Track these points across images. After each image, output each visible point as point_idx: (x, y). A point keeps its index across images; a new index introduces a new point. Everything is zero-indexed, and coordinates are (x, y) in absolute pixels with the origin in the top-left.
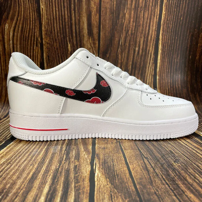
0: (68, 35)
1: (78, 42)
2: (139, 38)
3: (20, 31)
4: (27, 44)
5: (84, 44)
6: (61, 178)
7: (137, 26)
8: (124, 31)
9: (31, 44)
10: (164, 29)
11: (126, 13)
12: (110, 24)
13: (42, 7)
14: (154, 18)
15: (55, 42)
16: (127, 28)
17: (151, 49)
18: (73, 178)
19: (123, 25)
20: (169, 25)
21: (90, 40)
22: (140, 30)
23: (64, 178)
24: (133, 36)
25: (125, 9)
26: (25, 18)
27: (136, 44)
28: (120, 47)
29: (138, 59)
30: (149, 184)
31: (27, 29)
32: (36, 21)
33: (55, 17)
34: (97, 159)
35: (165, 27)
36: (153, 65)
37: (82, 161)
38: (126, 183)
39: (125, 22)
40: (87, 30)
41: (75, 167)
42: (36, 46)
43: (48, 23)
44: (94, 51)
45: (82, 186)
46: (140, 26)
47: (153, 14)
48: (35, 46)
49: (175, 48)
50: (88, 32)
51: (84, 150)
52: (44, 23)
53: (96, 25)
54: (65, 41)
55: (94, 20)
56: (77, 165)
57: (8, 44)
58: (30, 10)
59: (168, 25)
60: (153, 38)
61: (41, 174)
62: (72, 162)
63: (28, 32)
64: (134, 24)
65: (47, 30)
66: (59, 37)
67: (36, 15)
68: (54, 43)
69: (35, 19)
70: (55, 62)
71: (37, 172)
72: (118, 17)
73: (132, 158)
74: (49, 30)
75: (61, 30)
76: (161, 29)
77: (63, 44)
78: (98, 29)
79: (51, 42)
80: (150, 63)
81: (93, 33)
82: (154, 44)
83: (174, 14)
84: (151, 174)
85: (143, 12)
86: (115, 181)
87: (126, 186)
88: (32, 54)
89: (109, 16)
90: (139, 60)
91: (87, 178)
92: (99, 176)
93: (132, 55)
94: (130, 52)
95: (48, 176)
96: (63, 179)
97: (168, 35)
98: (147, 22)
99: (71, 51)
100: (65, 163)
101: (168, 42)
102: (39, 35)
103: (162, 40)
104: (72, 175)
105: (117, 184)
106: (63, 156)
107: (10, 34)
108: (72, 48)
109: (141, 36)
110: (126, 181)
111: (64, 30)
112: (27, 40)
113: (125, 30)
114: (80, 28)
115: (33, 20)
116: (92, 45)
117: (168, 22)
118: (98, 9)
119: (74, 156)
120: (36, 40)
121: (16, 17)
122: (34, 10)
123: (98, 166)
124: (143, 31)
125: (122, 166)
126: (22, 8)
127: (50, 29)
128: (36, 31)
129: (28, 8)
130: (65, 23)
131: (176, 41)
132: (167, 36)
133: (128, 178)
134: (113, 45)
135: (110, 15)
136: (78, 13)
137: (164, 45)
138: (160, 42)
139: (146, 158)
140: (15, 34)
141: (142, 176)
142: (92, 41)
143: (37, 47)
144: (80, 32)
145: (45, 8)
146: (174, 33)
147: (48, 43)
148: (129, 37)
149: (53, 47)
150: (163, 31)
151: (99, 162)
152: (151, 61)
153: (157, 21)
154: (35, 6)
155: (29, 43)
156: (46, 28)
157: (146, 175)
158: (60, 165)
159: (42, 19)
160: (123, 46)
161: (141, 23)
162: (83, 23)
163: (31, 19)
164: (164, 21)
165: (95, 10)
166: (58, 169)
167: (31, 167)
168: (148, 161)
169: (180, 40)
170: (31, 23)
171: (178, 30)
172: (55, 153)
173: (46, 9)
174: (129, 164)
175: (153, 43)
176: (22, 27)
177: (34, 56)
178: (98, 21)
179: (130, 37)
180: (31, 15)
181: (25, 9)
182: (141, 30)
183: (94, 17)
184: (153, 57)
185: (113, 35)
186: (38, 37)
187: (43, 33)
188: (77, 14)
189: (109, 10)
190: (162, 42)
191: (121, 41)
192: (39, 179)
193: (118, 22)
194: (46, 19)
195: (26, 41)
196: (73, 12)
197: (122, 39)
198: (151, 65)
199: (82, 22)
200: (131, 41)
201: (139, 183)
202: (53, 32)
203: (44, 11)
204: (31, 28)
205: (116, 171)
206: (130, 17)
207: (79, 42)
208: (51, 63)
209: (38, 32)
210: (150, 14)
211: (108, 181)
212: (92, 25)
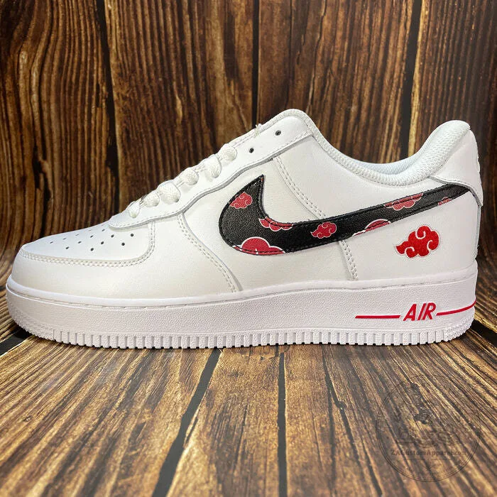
0: (175, 77)
1: (201, 94)
2: (359, 82)
3: (55, 69)
4: (73, 101)
5: (215, 98)
6: (88, 459)
7: (353, 50)
8: (318, 63)
9: (83, 99)
10: (427, 55)
11: (323, 17)
12: (282, 46)
13: (109, 6)
14: (398, 28)
15: (142, 94)
16: (326, 55)
17: (391, 107)
18: (119, 462)
19: (318, 47)
20: (440, 46)
21: (232, 87)
22: (362, 60)
23: (96, 461)
24: (342, 77)
25: (320, 6)
26: (68, 36)
27: (350, 97)
28: (309, 103)
29: (357, 134)
30: (326, 485)
31: (73, 63)
32: (95, 42)
33: (141, 33)
34: (204, 407)
35: (427, 51)
36: (397, 151)
37: (163, 411)
38: (260, 478)
39: (323, 38)
40: (223, 64)
41: (139, 428)
42: (97, 105)
43: (124, 47)
44: (243, 116)
45: (136, 486)
46: (360, 48)
47: (395, 16)
48: (93, 107)
49: (456, 105)
50: (226, 69)
51: (181, 380)
52: (114, 47)
53: (246, 49)
54: (169, 91)
55: (242, 36)
56: (145, 423)
57: (26, 102)
58: (79, 16)
59: (435, 45)
60: (396, 81)
61: (39, 448)
62: (136, 414)
63: (75, 71)
64: (346, 44)
65: (123, 65)
66: (154, 81)
67: (94, 26)
68: (139, 96)
69: (92, 36)
70: (145, 145)
71: (31, 440)
72: (302, 27)
73: (299, 405)
74: (126, 66)
75: (158, 63)
76: (418, 55)
77: (164, 100)
78: (252, 60)
79: (134, 96)
80: (388, 146)
81: (238, 70)
82: (399, 95)
83: (452, 14)
84: (339, 452)
85: (368, 12)
86: (231, 472)
87: (258, 488)
88: (86, 126)
89: (278, 26)
90: (360, 138)
91: (157, 462)
92: (194, 455)
93: (341, 125)
94: (336, 118)
95: (56, 455)
96: (90, 464)
97: (437, 70)
98: (380, 38)
99: (184, 116)
100: (114, 417)
101: (437, 90)
102: (103, 79)
103: (421, 86)
104: (119, 454)
105: (234, 481)
106: (119, 396)
107: (31, 76)
108: (186, 109)
109: (365, 75)
110: (263, 471)
111: (165, 64)
112: (73, 91)
113: (322, 61)
114: (206, 59)
115: (86, 40)
116: (238, 102)
117: (436, 36)
118: (251, 7)
119: (147, 395)
120: (95, 90)
121: (45, 35)
122: (89, 17)
123: (201, 427)
124: (368, 61)
125: (265, 428)
126: (61, 12)
127: (130, 64)
128: (95, 68)
129: (75, 10)
130: (167, 46)
131: (458, 88)
132: (433, 75)
133: (271, 464)
134: (290, 99)
135: (282, 21)
136: (199, 19)
137: (425, 98)
138: (416, 90)
139: (339, 405)
140: (45, 75)
141: (311, 458)
142: (237, 91)
143: (98, 109)
144: (205, 68)
145: (117, 9)
146: (453, 66)
147: (125, 98)
148: (332, 79)
149: (138, 107)
150: (423, 60)
151: (208, 415)
152: (392, 140)
153: (407, 36)
154: (92, 5)
155: (79, 100)
156: (121, 59)
157: (323, 457)
158: (99, 423)
159: (109, 38)
160: (318, 103)
161: (365, 40)
162: (213, 44)
163: (83, 39)
164: (425, 35)
165: (243, 10)
166: (91, 433)
167: (22, 427)
168: (343, 413)
169: (468, 85)
170: (83, 47)
171: (465, 58)
172: (100, 387)
173: (119, 12)
174: (287, 422)
175: (397, 92)
176: (61, 60)
177: (93, 132)
178: (251, 38)
179: (335, 79)
180: (83, 28)
181: (67, 13)
182: (365, 58)
183: (239, 29)
184: (397, 129)
185: (291, 76)
186: (99, 83)
187: (113, 72)
188: (197, 21)
189: (279, 10)
190: (420, 90)
191: (311, 89)
192: (28, 461)
193: (303, 41)
194: (118, 37)
195: (70, 94)
196: (188, 16)
197: (314, 83)
198: (392, 152)
199: (210, 43)
200: (338, 88)
201: (295, 482)
202: (138, 69)
203: (113, 17)
204: (83, 60)
205: (245, 441)
206: (335, 26)
207: (204, 93)
208: (133, 149)
209: (100, 70)
210: (386, 15)
211: (213, 472)
212: (236, 50)
